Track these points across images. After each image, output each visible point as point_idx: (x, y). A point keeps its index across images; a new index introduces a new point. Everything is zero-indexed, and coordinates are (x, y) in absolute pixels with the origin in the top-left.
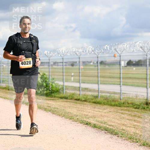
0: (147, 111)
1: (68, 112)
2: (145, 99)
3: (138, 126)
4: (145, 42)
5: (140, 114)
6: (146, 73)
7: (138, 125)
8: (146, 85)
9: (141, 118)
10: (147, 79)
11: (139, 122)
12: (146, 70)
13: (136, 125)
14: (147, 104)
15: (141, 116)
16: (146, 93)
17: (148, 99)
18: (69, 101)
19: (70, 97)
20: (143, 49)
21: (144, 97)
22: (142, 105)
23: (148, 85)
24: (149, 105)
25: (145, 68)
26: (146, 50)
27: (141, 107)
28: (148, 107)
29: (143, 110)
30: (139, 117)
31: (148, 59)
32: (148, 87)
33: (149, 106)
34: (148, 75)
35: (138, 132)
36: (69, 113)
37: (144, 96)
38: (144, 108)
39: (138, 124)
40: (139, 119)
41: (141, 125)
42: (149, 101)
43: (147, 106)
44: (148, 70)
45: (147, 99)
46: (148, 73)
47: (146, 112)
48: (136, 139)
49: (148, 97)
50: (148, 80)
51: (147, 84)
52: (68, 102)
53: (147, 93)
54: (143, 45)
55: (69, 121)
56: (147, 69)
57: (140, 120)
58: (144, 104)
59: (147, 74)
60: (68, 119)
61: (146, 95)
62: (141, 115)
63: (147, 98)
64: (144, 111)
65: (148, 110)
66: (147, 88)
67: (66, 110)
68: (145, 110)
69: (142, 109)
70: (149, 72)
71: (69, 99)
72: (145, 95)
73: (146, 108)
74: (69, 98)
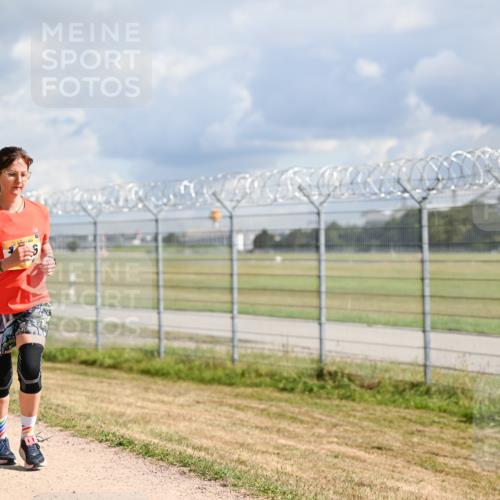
0: (320, 397)
1: (58, 405)
2: (312, 361)
3: (289, 448)
4: (313, 170)
5: (297, 410)
6: (315, 273)
7: (290, 446)
8: (315, 312)
9: (302, 422)
10: (319, 292)
11: (295, 436)
12: (314, 264)
13: (285, 446)
14: (320, 375)
15: (299, 417)
16: (318, 341)
17: (323, 357)
18: (61, 369)
19: (62, 355)
20: (305, 195)
21: (311, 354)
22: (304, 379)
23: (324, 312)
24: (327, 378)
25: (312, 255)
26: (315, 198)
27: (300, 386)
28: (323, 387)
29: (306, 396)
30: (294, 419)
31: (323, 226)
32: (323, 319)
33: (325, 380)
34: (323, 279)
35: (289, 469)
36: (60, 409)
37: (309, 348)
38: (311, 391)
39: (291, 443)
40: (294, 425)
41: (299, 446)
42: (326, 365)
43: (322, 383)
44: (323, 265)
45: (320, 360)
46: (323, 273)
47: (318, 401)
48: (285, 493)
49: (323, 353)
50: (323, 296)
51: (320, 308)
52: (58, 372)
53: (321, 339)
54: (308, 179)
55: (62, 433)
56: (319, 261)
57: (298, 430)
58: (310, 376)
59: (319, 277)
60: (59, 428)
61: (318, 346)
62: (300, 413)
63: (321, 355)
64: (312, 398)
65: (324, 395)
66: (320, 324)
67: (49, 399)
68: (313, 395)
69: (303, 392)
70: (327, 269)
71: (61, 362)
72: (315, 344)
73: (315, 389)
74: (60, 358)
